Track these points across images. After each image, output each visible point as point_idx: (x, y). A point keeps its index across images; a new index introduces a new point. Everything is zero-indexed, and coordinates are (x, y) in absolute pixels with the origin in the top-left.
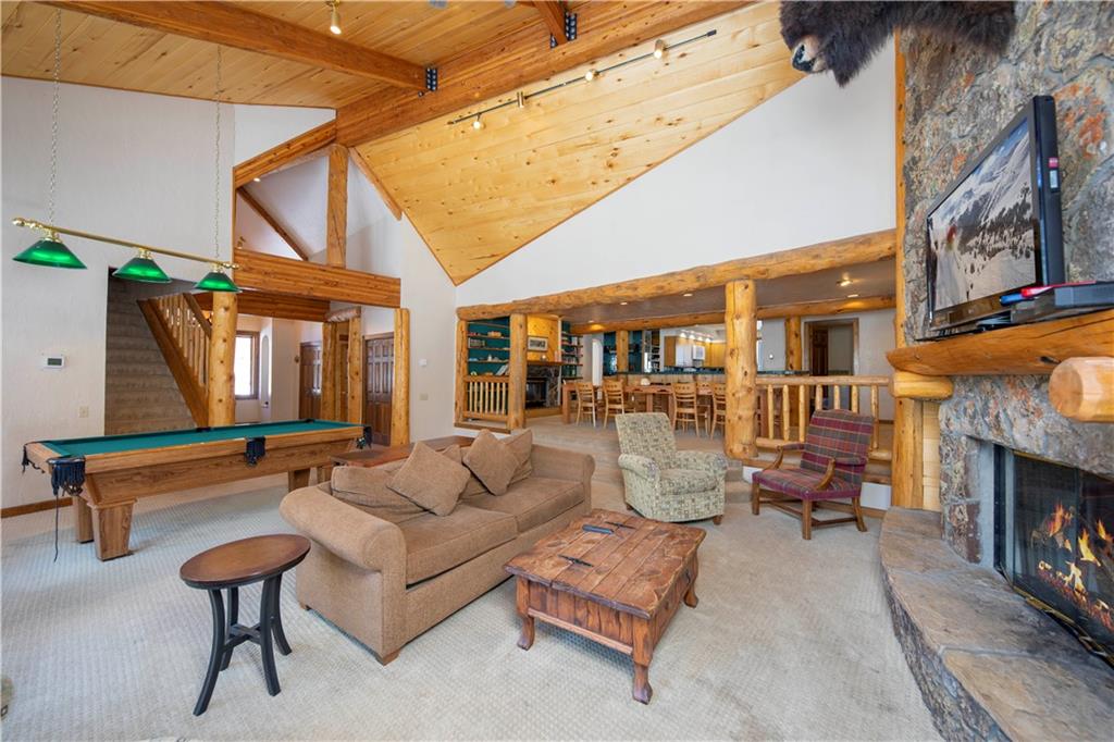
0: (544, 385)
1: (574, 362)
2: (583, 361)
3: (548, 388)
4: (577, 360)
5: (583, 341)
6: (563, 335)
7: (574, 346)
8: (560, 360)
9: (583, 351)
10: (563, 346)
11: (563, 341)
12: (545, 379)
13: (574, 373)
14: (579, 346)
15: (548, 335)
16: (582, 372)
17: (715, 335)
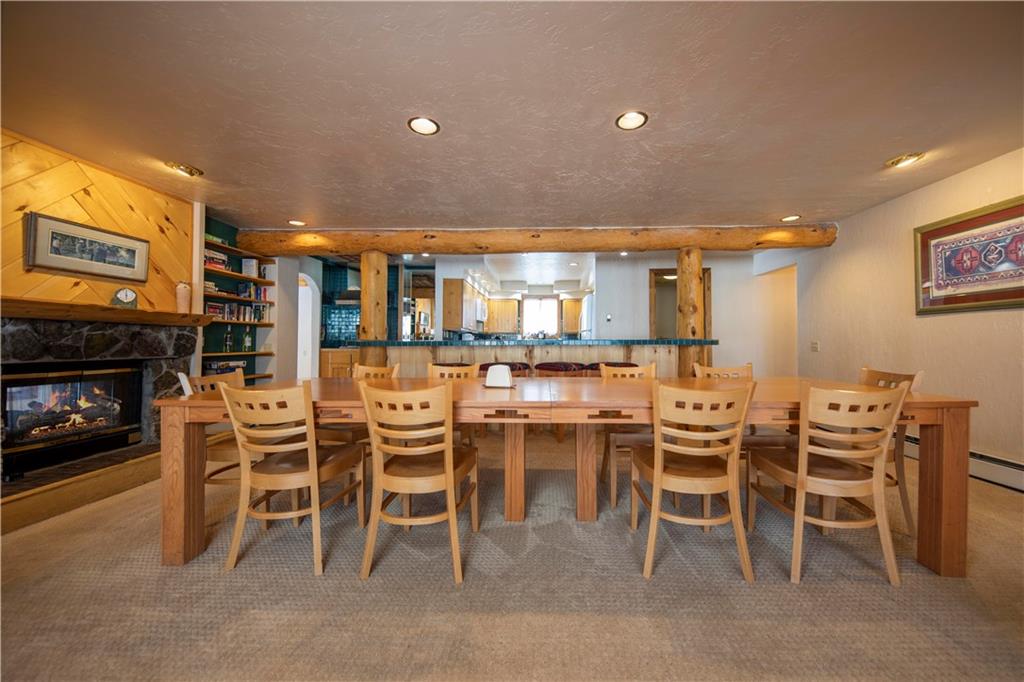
0: (138, 379)
1: (248, 318)
2: (271, 315)
3: (148, 388)
4: (258, 312)
5: (273, 271)
6: (208, 245)
7: (247, 281)
8: (198, 309)
9: (273, 294)
10: (209, 275)
11: (208, 260)
12: (138, 364)
13: (248, 342)
14: (261, 283)
15: (151, 231)
16: (269, 341)
17: (498, 287)
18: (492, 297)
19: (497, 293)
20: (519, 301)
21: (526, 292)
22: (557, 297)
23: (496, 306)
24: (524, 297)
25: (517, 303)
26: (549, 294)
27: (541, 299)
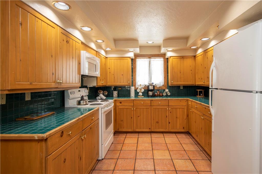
18: (109, 56)
19: (112, 52)
20: (132, 59)
21: (138, 50)
22: (163, 55)
23: (111, 64)
24: (137, 56)
25: (130, 61)
26: (157, 53)
27: (150, 58)
